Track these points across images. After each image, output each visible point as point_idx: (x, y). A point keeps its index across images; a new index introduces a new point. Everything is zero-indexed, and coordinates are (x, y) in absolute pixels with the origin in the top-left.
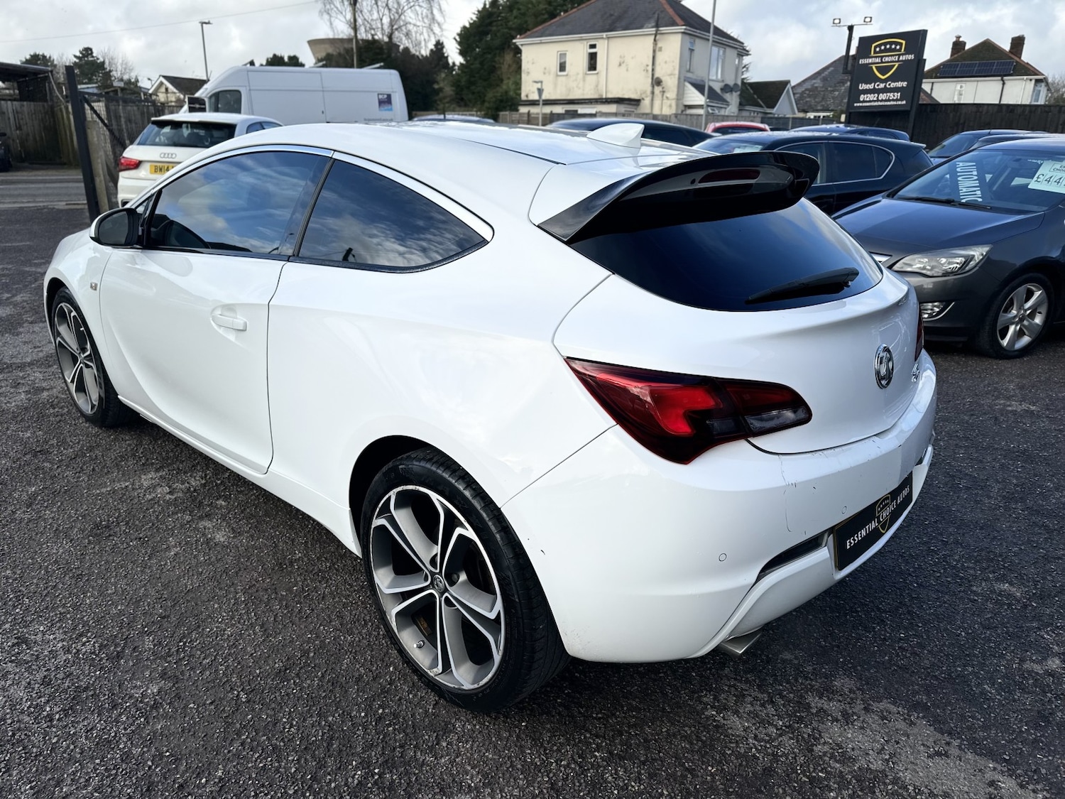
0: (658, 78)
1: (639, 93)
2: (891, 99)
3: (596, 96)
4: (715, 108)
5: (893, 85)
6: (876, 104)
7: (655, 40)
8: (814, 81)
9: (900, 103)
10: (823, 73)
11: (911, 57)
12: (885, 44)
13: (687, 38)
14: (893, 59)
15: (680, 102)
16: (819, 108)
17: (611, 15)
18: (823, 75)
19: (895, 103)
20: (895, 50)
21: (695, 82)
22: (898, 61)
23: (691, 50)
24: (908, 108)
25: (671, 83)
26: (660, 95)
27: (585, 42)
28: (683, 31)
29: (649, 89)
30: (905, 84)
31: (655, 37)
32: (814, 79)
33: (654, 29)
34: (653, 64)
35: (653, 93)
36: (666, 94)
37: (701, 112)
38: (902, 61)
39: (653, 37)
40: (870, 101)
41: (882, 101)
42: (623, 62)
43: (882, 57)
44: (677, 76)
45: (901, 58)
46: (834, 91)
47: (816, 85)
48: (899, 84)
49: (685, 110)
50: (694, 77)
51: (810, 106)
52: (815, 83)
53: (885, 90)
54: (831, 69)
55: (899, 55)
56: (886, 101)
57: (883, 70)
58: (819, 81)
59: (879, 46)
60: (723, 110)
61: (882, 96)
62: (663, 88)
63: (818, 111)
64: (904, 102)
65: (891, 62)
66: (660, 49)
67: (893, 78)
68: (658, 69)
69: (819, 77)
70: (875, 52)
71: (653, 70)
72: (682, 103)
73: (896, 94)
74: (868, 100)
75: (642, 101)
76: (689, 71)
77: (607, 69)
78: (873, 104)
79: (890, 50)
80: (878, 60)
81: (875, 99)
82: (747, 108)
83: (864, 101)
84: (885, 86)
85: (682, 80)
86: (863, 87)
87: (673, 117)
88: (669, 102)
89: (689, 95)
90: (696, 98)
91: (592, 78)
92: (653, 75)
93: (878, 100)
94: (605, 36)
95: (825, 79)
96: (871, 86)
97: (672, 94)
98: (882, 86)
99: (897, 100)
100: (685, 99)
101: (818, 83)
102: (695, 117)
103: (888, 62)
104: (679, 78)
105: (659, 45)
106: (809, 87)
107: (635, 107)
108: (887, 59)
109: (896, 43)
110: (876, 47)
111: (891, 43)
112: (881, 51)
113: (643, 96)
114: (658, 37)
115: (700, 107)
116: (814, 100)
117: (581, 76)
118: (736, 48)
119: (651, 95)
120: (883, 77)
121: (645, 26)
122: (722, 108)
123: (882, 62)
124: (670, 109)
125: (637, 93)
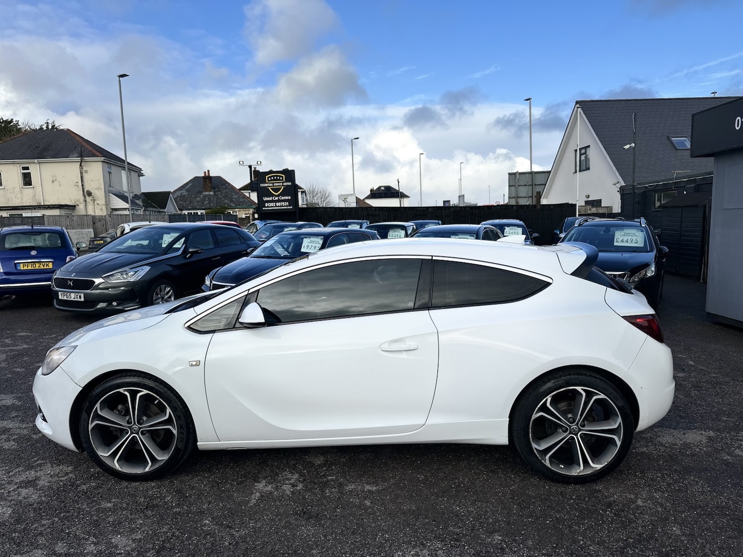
0: (87, 191)
1: (73, 201)
2: (284, 205)
3: (35, 204)
4: (134, 210)
5: (283, 198)
6: (275, 208)
7: (80, 165)
8: (181, 192)
9: (289, 207)
10: (186, 186)
11: (289, 184)
12: (274, 176)
13: (106, 165)
14: (280, 184)
15: (109, 206)
16: (190, 208)
17: (37, 147)
18: (186, 188)
19: (286, 208)
20: (279, 180)
21: (116, 193)
22: (283, 185)
23: (110, 173)
24: (294, 210)
25: (100, 194)
26: (92, 203)
27: (18, 165)
28: (103, 160)
29: (82, 198)
30: (290, 198)
31: (81, 163)
32: (181, 190)
33: (79, 158)
34: (82, 181)
35: (85, 201)
36: (96, 202)
37: (127, 212)
38: (285, 186)
39: (79, 163)
40: (271, 207)
41: (278, 206)
42: (56, 180)
43: (273, 183)
44: (103, 190)
45: (284, 184)
46: (196, 197)
47: (183, 194)
48: (286, 198)
49: (113, 212)
50: (115, 190)
51: (183, 206)
52: (182, 193)
53: (279, 201)
54: (190, 184)
55: (283, 183)
56: (281, 206)
57: (276, 190)
58: (185, 192)
59: (270, 177)
60: (139, 211)
61: (278, 204)
62: (93, 198)
63: (189, 210)
64: (291, 207)
65: (279, 186)
66: (86, 172)
67: (282, 194)
68: (86, 184)
69: (184, 189)
70: (268, 180)
71: (82, 185)
72: (110, 207)
73: (286, 203)
74: (270, 206)
75: (77, 206)
76: (110, 186)
77: (42, 185)
78: (273, 208)
79: (277, 180)
80: (271, 185)
81: (274, 205)
82: (149, 209)
83: (268, 207)
84: (279, 198)
85: (107, 192)
86: (265, 199)
87: (107, 217)
88: (100, 207)
89: (114, 202)
90: (119, 203)
91: (28, 191)
92: (83, 189)
93: (276, 206)
94: (36, 162)
95: (188, 190)
96: (270, 199)
97: (101, 201)
98: (277, 198)
99: (287, 206)
100: (111, 205)
101: (184, 192)
102: (124, 216)
103: (277, 186)
104: (105, 191)
105: (85, 169)
106: (179, 195)
107: (72, 211)
108: (276, 184)
109: (280, 176)
110: (268, 178)
111: (277, 176)
112: (271, 180)
113: (77, 203)
114: (83, 164)
115: (125, 209)
116: (185, 202)
117: (17, 189)
118: (137, 172)
119: (84, 202)
120: (276, 194)
121: (70, 156)
122: (138, 209)
123: (274, 186)
124: (102, 212)
125: (71, 201)
